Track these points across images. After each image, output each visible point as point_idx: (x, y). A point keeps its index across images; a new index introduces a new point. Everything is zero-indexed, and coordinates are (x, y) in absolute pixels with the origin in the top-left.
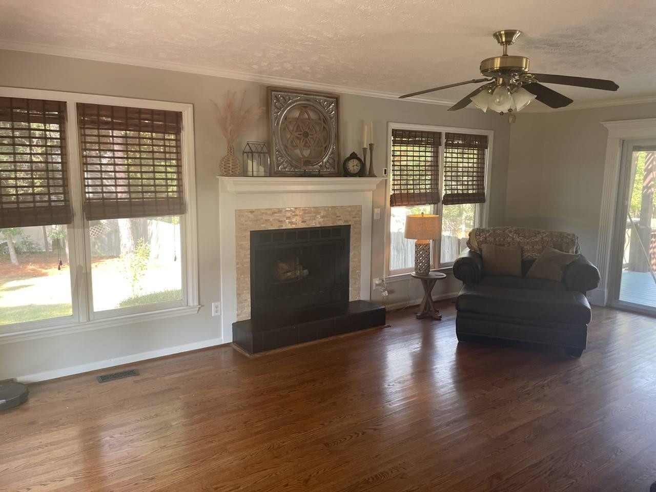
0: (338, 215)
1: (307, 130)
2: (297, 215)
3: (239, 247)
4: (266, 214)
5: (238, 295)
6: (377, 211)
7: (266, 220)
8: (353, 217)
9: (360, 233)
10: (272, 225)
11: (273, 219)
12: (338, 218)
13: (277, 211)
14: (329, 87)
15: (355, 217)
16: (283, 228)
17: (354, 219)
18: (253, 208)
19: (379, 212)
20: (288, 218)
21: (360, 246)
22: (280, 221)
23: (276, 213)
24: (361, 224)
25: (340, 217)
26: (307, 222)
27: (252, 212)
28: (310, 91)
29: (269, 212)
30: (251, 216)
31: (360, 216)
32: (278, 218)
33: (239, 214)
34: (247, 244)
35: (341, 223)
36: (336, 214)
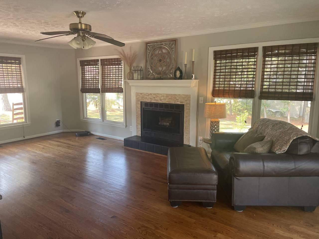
0: (177, 99)
1: (161, 59)
2: (158, 97)
3: (137, 107)
4: (146, 95)
5: (137, 125)
6: (201, 99)
7: (146, 98)
8: (185, 101)
9: (189, 109)
10: (148, 100)
11: (148, 98)
12: (177, 100)
13: (150, 94)
14: (172, 36)
15: (187, 101)
16: (152, 102)
17: (186, 102)
18: (142, 92)
19: (203, 100)
20: (154, 98)
21: (189, 116)
22: (151, 99)
23: (150, 95)
24: (190, 105)
25: (178, 100)
26: (162, 100)
27: (141, 94)
28: (162, 40)
29: (147, 94)
30: (141, 95)
31: (190, 101)
32: (150, 97)
33: (137, 94)
34: (139, 106)
35: (179, 103)
36: (176, 98)
